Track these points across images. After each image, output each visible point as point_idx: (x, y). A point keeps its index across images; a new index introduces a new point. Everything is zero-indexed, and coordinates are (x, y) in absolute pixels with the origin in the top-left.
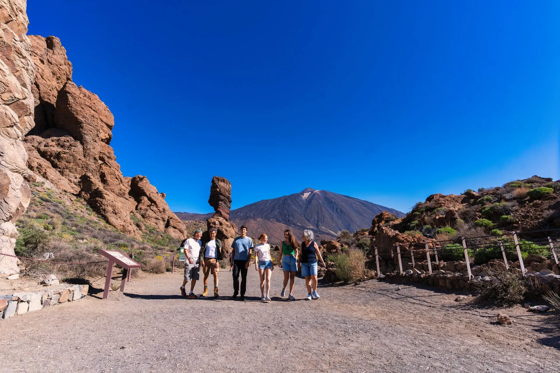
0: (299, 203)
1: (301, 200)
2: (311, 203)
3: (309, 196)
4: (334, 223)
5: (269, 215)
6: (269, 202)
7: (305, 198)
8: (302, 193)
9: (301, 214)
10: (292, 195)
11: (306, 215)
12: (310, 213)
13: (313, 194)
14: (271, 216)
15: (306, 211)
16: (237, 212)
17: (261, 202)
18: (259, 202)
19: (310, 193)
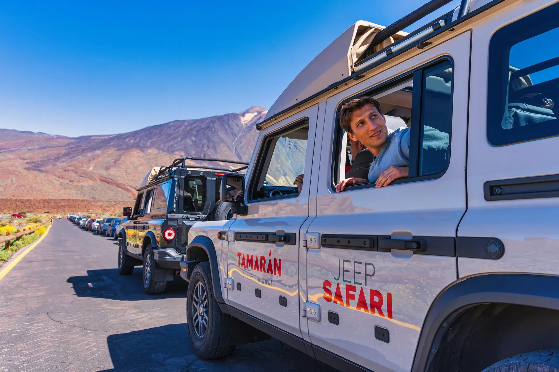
0: (232, 128)
1: (237, 125)
2: (251, 129)
3: (253, 118)
4: (278, 163)
5: (176, 146)
6: (186, 124)
7: (246, 122)
8: (243, 115)
9: (231, 148)
10: (225, 115)
11: (238, 149)
12: (245, 147)
13: (259, 115)
14: (179, 147)
15: (241, 143)
16: (126, 138)
17: (172, 124)
18: (170, 122)
19: (256, 114)
